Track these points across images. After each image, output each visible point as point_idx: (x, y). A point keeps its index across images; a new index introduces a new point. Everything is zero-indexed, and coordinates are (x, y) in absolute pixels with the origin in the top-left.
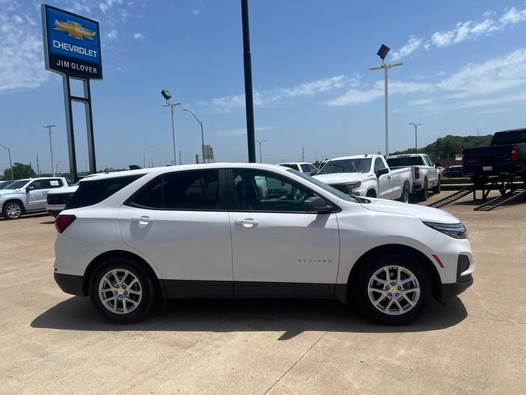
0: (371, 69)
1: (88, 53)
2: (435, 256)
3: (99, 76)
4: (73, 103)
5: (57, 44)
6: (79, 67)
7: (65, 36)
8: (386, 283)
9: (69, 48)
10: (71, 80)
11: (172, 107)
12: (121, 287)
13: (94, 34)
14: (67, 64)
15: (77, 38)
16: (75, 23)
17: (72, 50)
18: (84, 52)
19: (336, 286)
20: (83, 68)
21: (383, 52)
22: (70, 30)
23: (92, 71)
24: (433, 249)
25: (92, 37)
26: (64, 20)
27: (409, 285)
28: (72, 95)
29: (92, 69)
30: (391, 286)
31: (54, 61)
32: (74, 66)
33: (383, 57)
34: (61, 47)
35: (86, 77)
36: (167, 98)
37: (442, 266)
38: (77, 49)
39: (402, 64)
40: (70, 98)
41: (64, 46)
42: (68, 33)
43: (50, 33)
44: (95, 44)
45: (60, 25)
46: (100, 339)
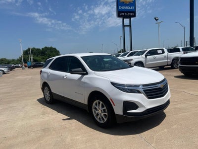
1: (131, 8)
2: (111, 99)
3: (134, 16)
4: (125, 28)
5: (120, 8)
7: (123, 4)
10: (125, 20)
11: (159, 23)
14: (123, 14)
15: (127, 3)
20: (129, 14)
22: (125, 1)
24: (110, 96)
25: (133, 1)
29: (132, 14)
31: (120, 14)
32: (126, 14)
35: (129, 17)
36: (157, 20)
37: (114, 105)
38: (127, 8)
40: (124, 26)
41: (123, 8)
44: (133, 4)
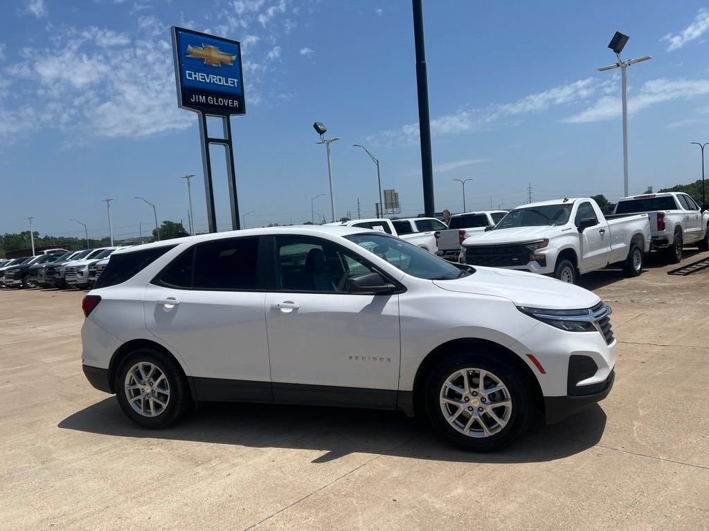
0: (601, 70)
1: (227, 82)
2: (531, 357)
3: (241, 110)
4: (211, 146)
5: (190, 75)
6: (217, 102)
7: (201, 65)
8: (464, 391)
9: (205, 79)
10: (208, 118)
11: (328, 143)
12: (148, 384)
13: (234, 58)
14: (202, 99)
15: (214, 65)
16: (212, 47)
17: (208, 81)
18: (223, 82)
19: (398, 393)
20: (222, 102)
21: (618, 43)
22: (206, 56)
23: (233, 104)
24: (528, 347)
25: (232, 61)
26: (197, 44)
27: (498, 396)
28: (209, 137)
29: (233, 102)
30: (471, 397)
31: (189, 96)
32: (211, 100)
33: (618, 51)
34: (196, 78)
35: (225, 112)
36: (321, 132)
37: (542, 371)
38: (214, 79)
39: (649, 58)
40: (207, 141)
41: (199, 77)
42: (202, 60)
43: (183, 62)
44: (235, 70)
45: (194, 51)
46: (116, 446)
